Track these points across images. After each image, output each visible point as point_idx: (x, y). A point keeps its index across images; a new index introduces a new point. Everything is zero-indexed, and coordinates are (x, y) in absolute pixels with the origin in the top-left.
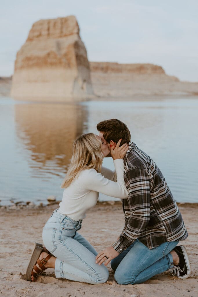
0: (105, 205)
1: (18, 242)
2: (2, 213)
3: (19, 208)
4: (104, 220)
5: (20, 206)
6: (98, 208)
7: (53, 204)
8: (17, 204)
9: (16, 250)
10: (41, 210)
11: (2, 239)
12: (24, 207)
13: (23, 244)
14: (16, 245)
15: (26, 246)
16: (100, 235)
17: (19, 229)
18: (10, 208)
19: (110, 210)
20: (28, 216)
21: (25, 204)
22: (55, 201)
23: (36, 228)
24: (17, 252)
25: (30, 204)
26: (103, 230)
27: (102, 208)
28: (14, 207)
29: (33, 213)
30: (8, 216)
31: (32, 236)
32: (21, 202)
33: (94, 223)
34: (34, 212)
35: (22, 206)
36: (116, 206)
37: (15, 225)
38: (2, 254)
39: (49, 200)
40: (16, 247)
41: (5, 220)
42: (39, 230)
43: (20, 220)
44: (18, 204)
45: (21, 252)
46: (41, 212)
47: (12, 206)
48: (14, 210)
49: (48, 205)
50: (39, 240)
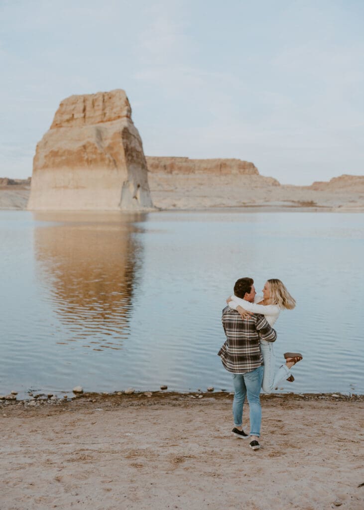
0: (140, 398)
1: (36, 450)
2: (20, 412)
3: (39, 404)
4: (132, 421)
5: (40, 400)
6: (131, 403)
7: (79, 398)
8: (36, 397)
9: (34, 460)
10: (64, 406)
11: (21, 447)
12: (45, 402)
13: (42, 452)
14: (34, 455)
15: (45, 455)
16: (122, 441)
17: (38, 433)
18: (29, 404)
19: (144, 405)
20: (48, 416)
21: (47, 398)
22: (82, 392)
23: (57, 433)
24: (35, 462)
25: (52, 398)
26: (127, 434)
27: (135, 402)
28: (33, 403)
29: (55, 411)
30: (25, 417)
31: (51, 443)
32: (41, 395)
33: (119, 425)
34: (57, 409)
35: (42, 401)
36: (153, 399)
37: (34, 429)
38: (22, 465)
39: (75, 392)
40: (35, 457)
41: (24, 423)
42: (59, 435)
43: (39, 422)
44: (39, 398)
45: (39, 463)
46: (64, 409)
47: (31, 400)
48: (34, 406)
49: (73, 399)
50: (58, 447)
